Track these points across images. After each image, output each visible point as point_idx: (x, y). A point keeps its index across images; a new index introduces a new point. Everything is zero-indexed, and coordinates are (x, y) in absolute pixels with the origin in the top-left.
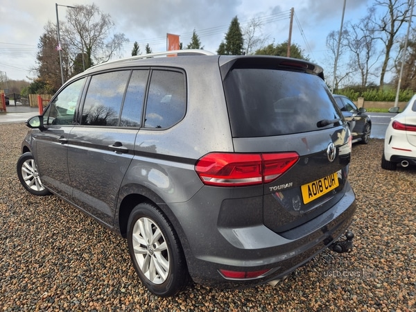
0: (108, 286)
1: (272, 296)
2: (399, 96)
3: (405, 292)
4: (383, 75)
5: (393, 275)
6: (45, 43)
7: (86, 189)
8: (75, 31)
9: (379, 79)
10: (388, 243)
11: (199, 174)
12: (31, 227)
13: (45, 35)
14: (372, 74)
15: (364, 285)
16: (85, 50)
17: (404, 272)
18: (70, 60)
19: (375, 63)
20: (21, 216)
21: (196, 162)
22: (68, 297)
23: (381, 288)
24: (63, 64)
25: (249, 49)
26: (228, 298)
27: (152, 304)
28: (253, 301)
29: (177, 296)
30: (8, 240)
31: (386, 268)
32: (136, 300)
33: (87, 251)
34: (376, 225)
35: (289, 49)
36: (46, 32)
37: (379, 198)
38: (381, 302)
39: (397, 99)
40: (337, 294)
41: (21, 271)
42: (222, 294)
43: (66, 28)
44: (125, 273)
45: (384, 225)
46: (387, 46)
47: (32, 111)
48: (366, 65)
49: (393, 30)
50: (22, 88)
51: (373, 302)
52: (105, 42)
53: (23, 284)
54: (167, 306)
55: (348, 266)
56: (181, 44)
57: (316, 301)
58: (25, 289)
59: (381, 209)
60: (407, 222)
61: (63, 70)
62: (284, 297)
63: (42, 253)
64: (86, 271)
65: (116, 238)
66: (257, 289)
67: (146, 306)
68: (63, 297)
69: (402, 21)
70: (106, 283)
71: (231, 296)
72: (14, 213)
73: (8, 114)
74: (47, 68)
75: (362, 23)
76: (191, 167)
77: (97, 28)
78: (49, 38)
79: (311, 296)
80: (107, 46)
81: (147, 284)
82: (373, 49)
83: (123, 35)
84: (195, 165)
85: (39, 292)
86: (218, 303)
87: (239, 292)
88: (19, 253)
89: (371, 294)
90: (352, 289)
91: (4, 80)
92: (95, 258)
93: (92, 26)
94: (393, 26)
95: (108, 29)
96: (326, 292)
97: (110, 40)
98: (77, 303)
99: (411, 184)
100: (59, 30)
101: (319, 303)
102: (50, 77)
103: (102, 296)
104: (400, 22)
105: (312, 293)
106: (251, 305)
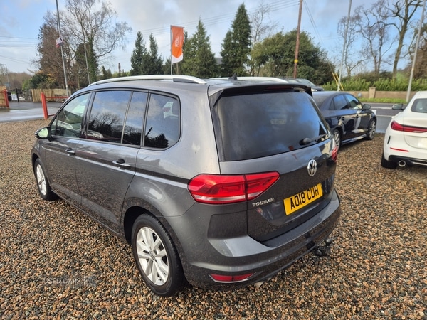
0: (116, 287)
1: (261, 295)
2: (412, 85)
3: (381, 290)
4: (396, 63)
5: (373, 275)
6: (45, 34)
7: (93, 195)
8: (76, 21)
9: (392, 67)
10: (374, 244)
11: (191, 192)
12: (44, 232)
13: (45, 25)
14: (385, 62)
15: (345, 284)
16: (87, 40)
17: (384, 272)
18: (72, 52)
19: (388, 50)
20: (33, 221)
21: (189, 182)
22: (81, 297)
23: (360, 286)
24: (65, 55)
25: (258, 37)
26: (221, 297)
27: (155, 303)
28: (244, 300)
29: (177, 295)
30: (23, 246)
31: (368, 268)
32: (140, 300)
33: (96, 255)
34: (366, 226)
35: (298, 37)
36: (46, 23)
37: (374, 198)
38: (358, 299)
39: (409, 88)
40: (320, 292)
41: (37, 275)
42: (217, 293)
43: (66, 17)
44: (131, 275)
45: (373, 227)
46: (400, 33)
47: (35, 107)
48: (379, 53)
49: (407, 15)
50: (23, 80)
51: (350, 300)
52: (107, 31)
53: (40, 287)
54: (168, 305)
55: (334, 267)
56: (186, 33)
57: (300, 299)
58: (42, 291)
59: (374, 210)
60: (396, 223)
61: (65, 62)
62: (272, 295)
63: (55, 258)
64: (96, 274)
65: (122, 242)
66: (248, 288)
67: (149, 305)
68: (76, 297)
69: (417, 5)
70: (114, 284)
71: (225, 295)
72: (26, 219)
73: (11, 111)
74: (48, 60)
75: (375, 9)
76: (185, 186)
77: (98, 17)
78: (49, 29)
79: (296, 294)
80: (109, 36)
81: (150, 285)
82: (386, 35)
83: (125, 23)
84: (188, 184)
85: (54, 294)
86: (213, 302)
87: (233, 292)
88: (34, 258)
89: (350, 292)
90: (334, 288)
91: (4, 72)
92: (103, 261)
93: (93, 15)
94: (407, 10)
95: (110, 17)
96: (310, 291)
97: (112, 30)
98: (89, 303)
99: (408, 183)
100: (59, 19)
101: (302, 300)
102: (52, 69)
103: (111, 296)
104: (414, 7)
105: (297, 291)
106: (242, 303)
